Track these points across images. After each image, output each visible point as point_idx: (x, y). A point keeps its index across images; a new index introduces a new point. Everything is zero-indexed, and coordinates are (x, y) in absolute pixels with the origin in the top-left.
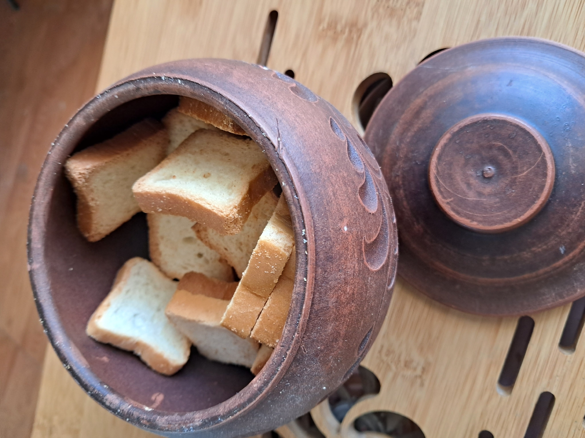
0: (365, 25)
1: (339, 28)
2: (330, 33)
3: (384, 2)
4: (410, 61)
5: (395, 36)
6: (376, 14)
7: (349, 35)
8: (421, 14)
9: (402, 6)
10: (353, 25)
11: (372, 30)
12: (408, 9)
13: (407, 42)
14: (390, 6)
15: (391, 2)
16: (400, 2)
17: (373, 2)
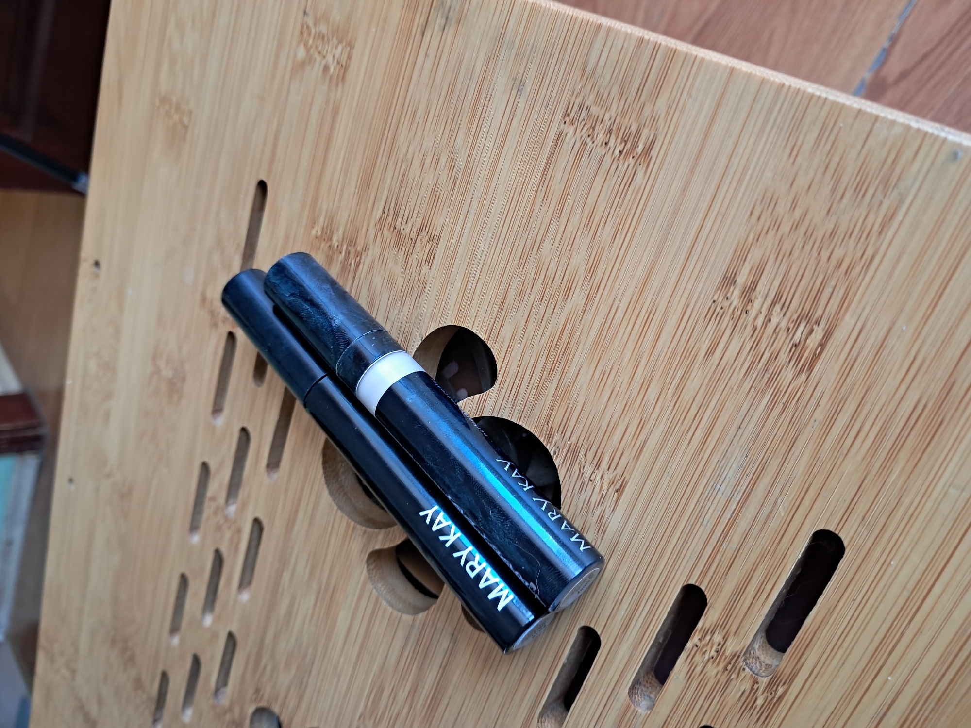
1: (335, 242)
3: (390, 218)
4: (415, 330)
5: (400, 282)
6: (379, 234)
7: (347, 258)
8: (434, 257)
9: (412, 232)
10: (352, 243)
11: (373, 261)
12: (418, 241)
13: (414, 297)
14: (397, 227)
15: (399, 220)
16: (410, 224)
17: (378, 213)
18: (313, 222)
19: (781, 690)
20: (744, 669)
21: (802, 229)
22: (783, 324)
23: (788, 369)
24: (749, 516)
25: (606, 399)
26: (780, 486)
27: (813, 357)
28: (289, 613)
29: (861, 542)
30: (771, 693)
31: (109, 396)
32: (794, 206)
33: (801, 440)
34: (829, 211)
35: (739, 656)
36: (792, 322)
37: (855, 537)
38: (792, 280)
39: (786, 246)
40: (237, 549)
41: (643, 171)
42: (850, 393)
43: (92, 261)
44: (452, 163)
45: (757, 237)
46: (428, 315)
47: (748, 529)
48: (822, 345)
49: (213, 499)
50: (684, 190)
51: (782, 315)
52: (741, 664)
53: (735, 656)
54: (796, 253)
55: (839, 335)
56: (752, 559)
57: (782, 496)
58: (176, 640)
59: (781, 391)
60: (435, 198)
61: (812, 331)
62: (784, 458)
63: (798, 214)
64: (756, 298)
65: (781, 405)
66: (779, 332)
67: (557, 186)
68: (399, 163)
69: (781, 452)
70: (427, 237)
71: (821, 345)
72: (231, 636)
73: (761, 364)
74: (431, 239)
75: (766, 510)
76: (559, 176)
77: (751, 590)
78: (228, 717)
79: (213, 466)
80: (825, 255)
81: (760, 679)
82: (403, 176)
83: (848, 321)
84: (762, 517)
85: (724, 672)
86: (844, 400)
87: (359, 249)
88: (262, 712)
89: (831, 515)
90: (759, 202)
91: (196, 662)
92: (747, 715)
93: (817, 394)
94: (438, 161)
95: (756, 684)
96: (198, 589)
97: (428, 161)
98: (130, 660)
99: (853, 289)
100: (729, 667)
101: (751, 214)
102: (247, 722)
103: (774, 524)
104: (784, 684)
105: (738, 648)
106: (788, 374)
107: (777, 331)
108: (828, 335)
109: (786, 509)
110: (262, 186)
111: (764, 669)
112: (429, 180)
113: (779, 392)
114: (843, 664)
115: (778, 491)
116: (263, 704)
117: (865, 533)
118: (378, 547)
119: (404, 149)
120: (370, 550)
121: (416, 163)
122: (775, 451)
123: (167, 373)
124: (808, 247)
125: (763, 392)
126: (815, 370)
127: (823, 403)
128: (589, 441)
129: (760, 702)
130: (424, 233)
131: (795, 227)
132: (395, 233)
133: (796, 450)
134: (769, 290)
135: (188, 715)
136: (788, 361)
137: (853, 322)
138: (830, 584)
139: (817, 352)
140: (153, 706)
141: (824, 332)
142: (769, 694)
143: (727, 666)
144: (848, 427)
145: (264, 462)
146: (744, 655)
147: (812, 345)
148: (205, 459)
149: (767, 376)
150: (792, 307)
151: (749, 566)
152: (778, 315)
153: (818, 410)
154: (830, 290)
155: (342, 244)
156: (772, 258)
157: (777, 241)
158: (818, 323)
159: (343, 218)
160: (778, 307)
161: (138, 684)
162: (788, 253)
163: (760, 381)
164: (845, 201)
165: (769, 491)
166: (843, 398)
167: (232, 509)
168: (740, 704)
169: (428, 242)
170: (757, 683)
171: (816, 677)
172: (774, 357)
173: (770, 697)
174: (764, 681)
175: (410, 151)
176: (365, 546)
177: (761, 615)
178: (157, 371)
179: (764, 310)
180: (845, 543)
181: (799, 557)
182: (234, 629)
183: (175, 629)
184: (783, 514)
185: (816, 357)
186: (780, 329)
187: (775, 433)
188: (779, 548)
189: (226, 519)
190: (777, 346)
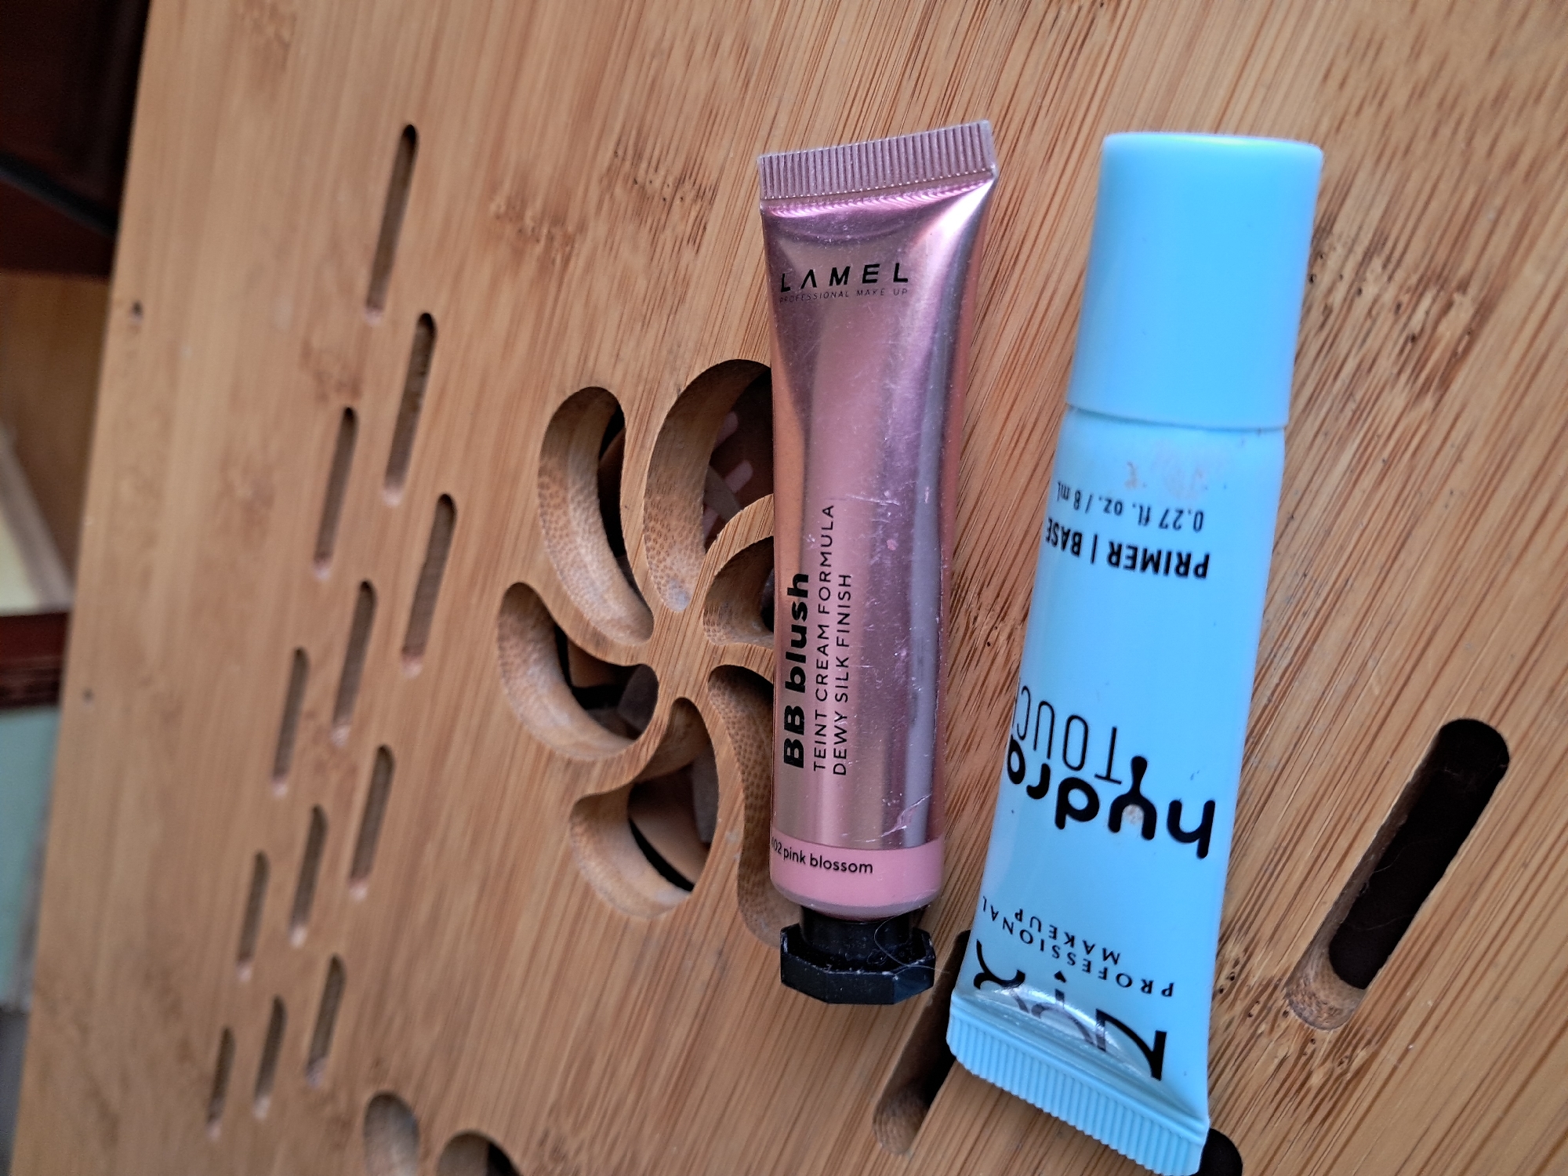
0: (582, 227)
1: (529, 222)
2: (509, 230)
3: (628, 164)
4: (667, 376)
5: (641, 284)
6: (607, 197)
7: (548, 249)
8: (705, 228)
9: (666, 186)
10: (559, 220)
11: (595, 249)
12: (677, 202)
13: (666, 312)
14: (639, 180)
15: (644, 165)
16: (662, 172)
17: (605, 156)
18: (493, 188)
19: (1361, 1055)
20: (1286, 1013)
21: (1434, 96)
22: (1388, 298)
23: (1395, 391)
24: (1308, 698)
25: (1023, 480)
26: (1373, 633)
27: (1450, 360)
28: (434, 919)
29: (1544, 741)
30: (1341, 1063)
31: (150, 540)
32: (1416, 54)
33: (1421, 534)
34: (1492, 53)
35: (1276, 987)
36: (1407, 292)
37: (1531, 733)
38: (1409, 204)
39: (1399, 134)
40: (348, 805)
41: (1108, 16)
42: (1530, 430)
43: (128, 305)
44: (743, 47)
45: (1336, 124)
46: (691, 344)
47: (1302, 726)
48: (1472, 333)
49: (312, 715)
50: (1190, 45)
51: (1385, 278)
52: (1280, 1002)
53: (1269, 987)
54: (1419, 147)
55: (1510, 309)
56: (1309, 788)
57: (1377, 654)
58: (246, 974)
59: (1379, 437)
60: (710, 115)
61: (1449, 305)
62: (1383, 575)
63: (1425, 65)
64: (1333, 248)
65: (1379, 465)
66: (1378, 314)
67: (941, 63)
68: (647, 59)
69: (1376, 563)
70: (694, 193)
71: (1469, 333)
72: (336, 965)
73: (1339, 383)
74: (699, 195)
75: (1341, 685)
76: (943, 44)
77: (1306, 851)
78: (328, 1111)
79: (313, 654)
80: (1481, 144)
81: (1319, 1034)
82: (654, 82)
83: (1530, 277)
84: (1333, 699)
85: (1243, 1020)
86: (1518, 443)
87: (571, 228)
88: (386, 1101)
89: (1481, 689)
90: (1343, 50)
91: (279, 1011)
92: (1289, 1106)
93: (1457, 436)
94: (718, 45)
95: (1310, 1044)
96: (284, 879)
97: (699, 48)
98: (172, 1010)
99: (1543, 208)
100: (1255, 1011)
101: (1326, 77)
102: (359, 1121)
103: (1360, 711)
104: (1369, 1042)
105: (1276, 971)
106: (1396, 399)
107: (1374, 312)
108: (1484, 311)
109: (1383, 680)
110: (410, 135)
111: (1325, 1015)
112: (700, 84)
113: (1376, 438)
114: (1496, 998)
115: (1368, 643)
116: (386, 1087)
117: (1555, 723)
118: (591, 791)
119: (657, 33)
120: (577, 797)
121: (678, 55)
122: (1364, 562)
123: (243, 491)
124: (1446, 132)
125: (1343, 442)
126: (1455, 387)
127: (1470, 454)
128: (988, 566)
129: (1316, 1080)
130: (688, 185)
131: (1419, 93)
132: (634, 193)
133: (1408, 558)
134: (1360, 228)
135: (263, 1108)
136: (1395, 371)
137: (1539, 279)
138: (1475, 833)
139: (1460, 349)
140: (207, 1091)
141: (1476, 306)
142: (1337, 1063)
143: (1251, 1006)
144: (1523, 501)
145: (398, 642)
146: (1287, 984)
147: (1448, 334)
148: (302, 643)
149: (1351, 406)
150: (1409, 259)
151: (1303, 799)
152: (1377, 279)
153: (1460, 469)
154: (1492, 215)
155: (541, 223)
156: (1368, 163)
157: (1380, 127)
158: (1463, 287)
159: (544, 173)
160: (1377, 263)
161: (185, 1052)
162: (1402, 147)
163: (1337, 419)
164: (1529, 25)
165: (1350, 643)
166: (1513, 440)
167: (342, 734)
168: (1276, 1084)
169: (695, 201)
170: (1312, 1041)
171: (1437, 1028)
172: (1367, 367)
173: (1338, 1071)
174: (1326, 1037)
175: (668, 35)
176: (569, 790)
177: (1325, 903)
178: (227, 489)
179: (1348, 273)
180: (1511, 746)
181: (1410, 779)
182: (340, 948)
183: (244, 955)
184: (1376, 692)
185: (1456, 359)
186: (1382, 307)
187: (1364, 524)
188: (1367, 761)
189: (333, 749)
190: (1373, 343)
